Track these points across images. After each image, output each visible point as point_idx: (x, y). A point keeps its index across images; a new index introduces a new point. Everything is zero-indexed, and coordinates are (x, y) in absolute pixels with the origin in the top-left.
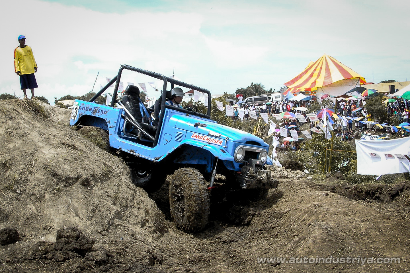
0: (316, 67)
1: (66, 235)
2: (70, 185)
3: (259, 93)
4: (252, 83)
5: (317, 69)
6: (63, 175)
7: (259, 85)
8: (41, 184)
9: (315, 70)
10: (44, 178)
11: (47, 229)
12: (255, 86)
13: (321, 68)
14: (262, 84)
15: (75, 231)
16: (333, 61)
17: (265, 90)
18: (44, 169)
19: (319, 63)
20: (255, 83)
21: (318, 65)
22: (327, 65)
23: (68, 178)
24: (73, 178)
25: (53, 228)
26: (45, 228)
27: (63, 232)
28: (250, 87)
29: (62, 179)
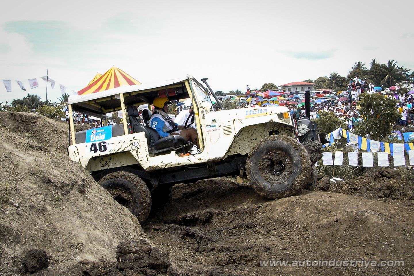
0: (106, 79)
1: (134, 250)
2: (68, 193)
3: (36, 104)
4: (29, 94)
5: (106, 80)
6: (58, 182)
7: (36, 96)
8: (37, 194)
9: (105, 81)
10: (35, 186)
11: (74, 247)
12: (32, 96)
13: (110, 80)
14: (39, 96)
15: (146, 243)
16: (122, 74)
17: (41, 101)
18: (31, 175)
19: (108, 75)
20: (31, 94)
21: (107, 77)
22: (116, 77)
23: (64, 185)
24: (69, 185)
25: (82, 245)
26: (70, 246)
27: (130, 246)
28: (27, 98)
29: (58, 186)
